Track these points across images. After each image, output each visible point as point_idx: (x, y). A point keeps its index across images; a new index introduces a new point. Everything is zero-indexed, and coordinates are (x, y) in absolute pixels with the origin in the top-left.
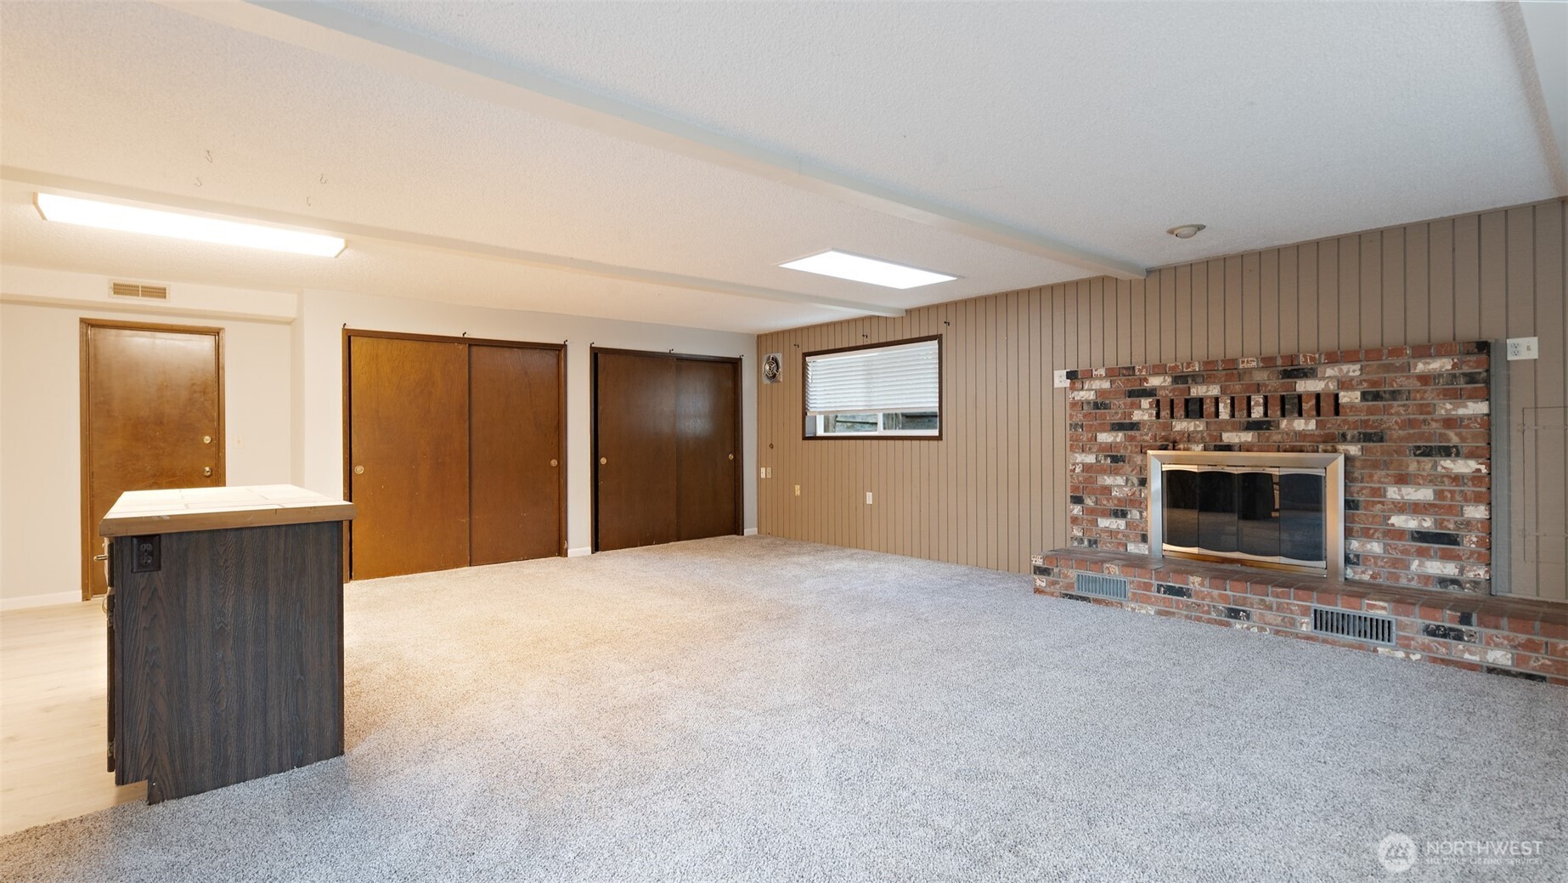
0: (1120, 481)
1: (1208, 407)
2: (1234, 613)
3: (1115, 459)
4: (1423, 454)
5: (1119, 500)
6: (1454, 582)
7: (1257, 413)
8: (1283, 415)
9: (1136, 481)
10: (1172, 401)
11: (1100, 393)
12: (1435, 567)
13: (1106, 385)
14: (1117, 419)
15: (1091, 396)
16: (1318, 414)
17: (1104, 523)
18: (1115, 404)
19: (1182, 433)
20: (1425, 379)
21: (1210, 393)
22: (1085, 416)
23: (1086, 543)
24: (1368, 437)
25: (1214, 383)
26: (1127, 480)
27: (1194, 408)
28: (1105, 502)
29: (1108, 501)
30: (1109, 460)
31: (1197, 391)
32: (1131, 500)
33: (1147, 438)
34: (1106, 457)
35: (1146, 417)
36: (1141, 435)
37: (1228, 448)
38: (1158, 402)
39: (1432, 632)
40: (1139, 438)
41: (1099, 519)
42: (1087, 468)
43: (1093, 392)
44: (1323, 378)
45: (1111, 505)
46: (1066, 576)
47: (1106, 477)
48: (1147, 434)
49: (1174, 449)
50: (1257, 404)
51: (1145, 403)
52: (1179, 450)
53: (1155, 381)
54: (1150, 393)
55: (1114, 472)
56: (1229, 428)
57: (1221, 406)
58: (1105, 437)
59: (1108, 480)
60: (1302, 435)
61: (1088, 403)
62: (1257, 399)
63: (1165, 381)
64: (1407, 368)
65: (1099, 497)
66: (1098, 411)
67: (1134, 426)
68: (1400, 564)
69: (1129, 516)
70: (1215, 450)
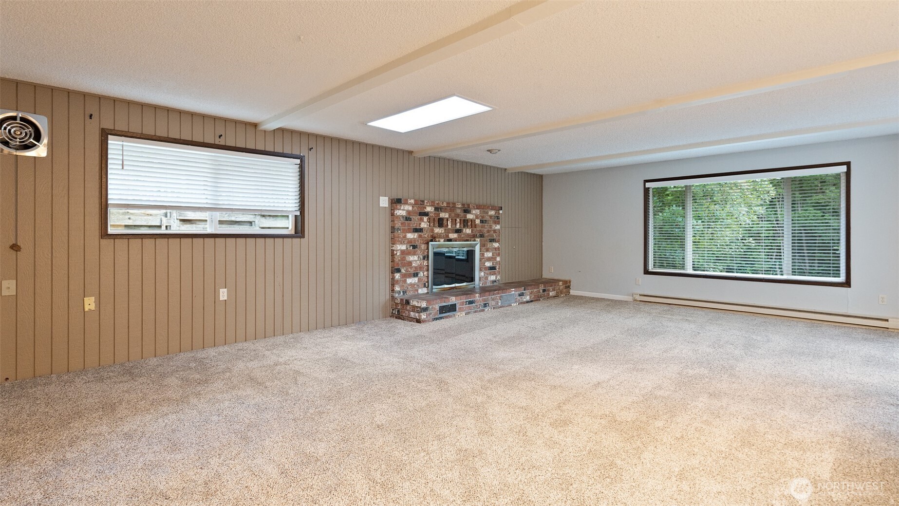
0: (416, 258)
1: (445, 222)
2: (485, 305)
3: (414, 247)
4: (491, 242)
5: (416, 267)
6: (495, 281)
7: (458, 226)
8: (464, 227)
9: (422, 257)
10: (434, 219)
11: (408, 212)
12: (493, 278)
13: (410, 208)
14: (414, 226)
15: (404, 213)
16: (472, 227)
17: (410, 281)
18: (414, 219)
19: (437, 233)
20: (491, 217)
21: (445, 217)
22: (402, 224)
23: (402, 293)
24: (482, 236)
25: (447, 212)
26: (419, 257)
27: (441, 223)
28: (410, 270)
29: (411, 269)
30: (411, 248)
31: (443, 215)
32: (420, 267)
33: (426, 236)
34: (410, 246)
35: (426, 226)
36: (424, 235)
37: (450, 240)
38: (430, 218)
39: (520, 295)
40: (423, 236)
41: (407, 279)
42: (403, 252)
43: (405, 211)
44: (472, 214)
45: (412, 271)
46: (435, 309)
47: (410, 257)
48: (426, 234)
49: (435, 241)
50: (458, 222)
51: (425, 219)
52: (436, 241)
53: (429, 209)
54: (426, 214)
55: (414, 254)
56: (451, 232)
57: (449, 222)
58: (410, 236)
59: (411, 258)
60: (468, 235)
61: (403, 217)
62: (458, 220)
63: (432, 209)
64: (487, 213)
65: (407, 267)
66: (406, 222)
67: (421, 230)
68: (487, 278)
69: (419, 275)
70: (447, 241)
